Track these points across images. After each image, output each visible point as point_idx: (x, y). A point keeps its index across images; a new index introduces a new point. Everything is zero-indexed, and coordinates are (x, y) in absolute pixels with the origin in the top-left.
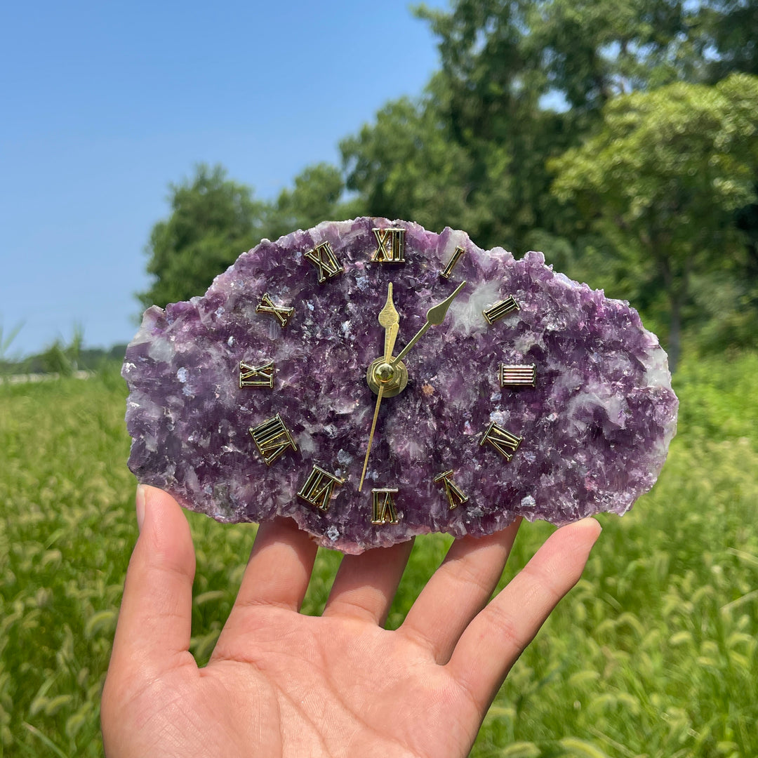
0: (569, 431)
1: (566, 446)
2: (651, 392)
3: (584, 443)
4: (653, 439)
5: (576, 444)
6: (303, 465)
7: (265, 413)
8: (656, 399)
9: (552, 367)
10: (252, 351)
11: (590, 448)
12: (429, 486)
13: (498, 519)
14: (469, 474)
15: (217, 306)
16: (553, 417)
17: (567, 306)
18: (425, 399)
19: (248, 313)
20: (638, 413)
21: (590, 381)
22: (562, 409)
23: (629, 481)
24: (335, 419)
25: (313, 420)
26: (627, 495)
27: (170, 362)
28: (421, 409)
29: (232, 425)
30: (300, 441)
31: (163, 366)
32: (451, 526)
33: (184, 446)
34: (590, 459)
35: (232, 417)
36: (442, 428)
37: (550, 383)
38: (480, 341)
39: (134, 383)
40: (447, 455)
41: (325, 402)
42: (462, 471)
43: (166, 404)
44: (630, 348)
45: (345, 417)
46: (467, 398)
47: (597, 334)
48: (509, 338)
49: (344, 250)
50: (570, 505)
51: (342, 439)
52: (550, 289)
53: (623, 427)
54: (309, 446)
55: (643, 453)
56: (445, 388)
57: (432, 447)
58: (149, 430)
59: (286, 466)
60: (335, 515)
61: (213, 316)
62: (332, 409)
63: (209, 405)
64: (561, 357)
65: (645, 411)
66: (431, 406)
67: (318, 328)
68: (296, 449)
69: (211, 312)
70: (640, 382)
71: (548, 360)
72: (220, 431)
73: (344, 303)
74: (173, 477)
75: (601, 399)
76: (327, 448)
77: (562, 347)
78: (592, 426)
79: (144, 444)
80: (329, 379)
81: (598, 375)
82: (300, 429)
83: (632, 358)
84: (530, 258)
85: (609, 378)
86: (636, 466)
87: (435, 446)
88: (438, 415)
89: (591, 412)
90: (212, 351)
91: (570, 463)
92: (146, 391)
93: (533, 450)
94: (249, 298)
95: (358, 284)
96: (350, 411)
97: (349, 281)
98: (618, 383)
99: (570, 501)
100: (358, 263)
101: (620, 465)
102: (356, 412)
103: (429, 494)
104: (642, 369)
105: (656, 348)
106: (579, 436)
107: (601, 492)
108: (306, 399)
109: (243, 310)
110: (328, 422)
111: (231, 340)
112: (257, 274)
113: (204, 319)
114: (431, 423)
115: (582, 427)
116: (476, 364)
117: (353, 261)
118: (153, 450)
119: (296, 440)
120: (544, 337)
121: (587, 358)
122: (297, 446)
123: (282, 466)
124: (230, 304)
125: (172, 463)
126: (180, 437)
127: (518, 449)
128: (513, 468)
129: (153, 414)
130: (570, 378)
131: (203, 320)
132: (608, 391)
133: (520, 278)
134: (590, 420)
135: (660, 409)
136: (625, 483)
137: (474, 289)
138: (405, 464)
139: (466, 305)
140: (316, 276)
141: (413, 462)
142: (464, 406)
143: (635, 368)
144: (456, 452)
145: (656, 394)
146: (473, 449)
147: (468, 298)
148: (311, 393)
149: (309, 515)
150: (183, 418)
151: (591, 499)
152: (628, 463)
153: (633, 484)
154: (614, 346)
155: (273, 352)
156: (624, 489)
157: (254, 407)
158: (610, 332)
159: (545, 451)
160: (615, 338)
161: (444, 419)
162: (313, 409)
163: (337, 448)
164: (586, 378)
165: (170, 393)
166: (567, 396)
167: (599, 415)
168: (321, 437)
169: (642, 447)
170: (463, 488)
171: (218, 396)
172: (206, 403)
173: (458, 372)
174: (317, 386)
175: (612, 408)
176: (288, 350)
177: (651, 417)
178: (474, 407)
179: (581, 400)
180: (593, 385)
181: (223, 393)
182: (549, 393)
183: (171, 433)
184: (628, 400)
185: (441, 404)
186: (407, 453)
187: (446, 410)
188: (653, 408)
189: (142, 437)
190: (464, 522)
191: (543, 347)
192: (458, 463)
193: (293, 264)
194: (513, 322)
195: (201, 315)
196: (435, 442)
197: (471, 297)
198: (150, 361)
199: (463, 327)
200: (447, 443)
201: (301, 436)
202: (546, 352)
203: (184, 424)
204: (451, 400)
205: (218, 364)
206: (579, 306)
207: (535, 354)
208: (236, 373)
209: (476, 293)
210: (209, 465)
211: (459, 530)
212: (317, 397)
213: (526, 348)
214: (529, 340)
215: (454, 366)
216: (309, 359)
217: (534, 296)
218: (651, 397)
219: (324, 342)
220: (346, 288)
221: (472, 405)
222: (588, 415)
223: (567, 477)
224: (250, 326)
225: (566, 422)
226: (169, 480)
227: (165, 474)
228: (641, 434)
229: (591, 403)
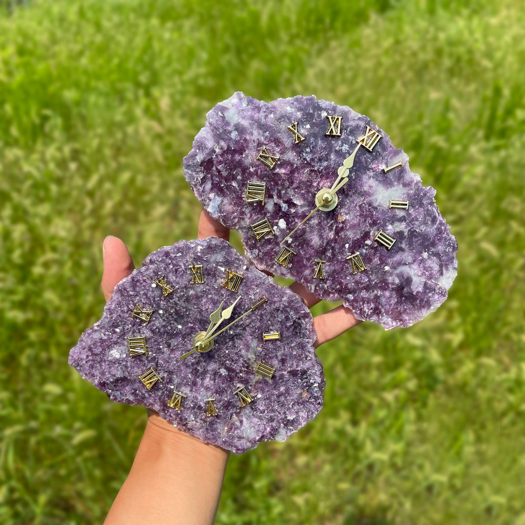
0: (390, 279)
1: (384, 285)
2: (438, 286)
3: (393, 289)
4: (424, 307)
5: (388, 287)
6: (262, 214)
7: (260, 179)
8: (438, 291)
9: (403, 246)
10: (274, 145)
11: (394, 292)
12: (311, 261)
13: (331, 295)
14: (332, 268)
15: (271, 112)
16: (387, 268)
17: (429, 223)
18: (336, 222)
19: (283, 126)
20: (425, 292)
21: (415, 263)
22: (394, 268)
23: (400, 318)
24: (290, 204)
25: (279, 197)
26: (394, 323)
27: (232, 124)
28: (331, 225)
29: (242, 174)
30: (268, 202)
31: (228, 124)
32: (309, 285)
33: (214, 168)
34: (391, 297)
35: (244, 170)
36: (335, 240)
37: (397, 252)
38: (379, 212)
39: (210, 124)
40: (329, 254)
41: (291, 192)
42: (330, 265)
43: (218, 143)
44: (443, 261)
45: (295, 205)
46: (355, 234)
47: (433, 244)
48: (394, 220)
49: (348, 126)
50: (367, 311)
51: (287, 214)
52: (428, 210)
53: (414, 293)
54: (270, 207)
55: (415, 310)
56: (349, 222)
57: (324, 245)
58: (202, 149)
59: (253, 209)
60: (262, 246)
61: (266, 116)
62: (291, 198)
63: (237, 157)
64: (410, 244)
65: (429, 293)
66: (337, 227)
67: (311, 155)
68: (263, 204)
69: (266, 114)
70: (436, 279)
71: (403, 242)
72: (234, 173)
73: (330, 151)
74: (200, 179)
75: (414, 275)
76: (278, 214)
77: (414, 240)
78: (402, 283)
79: (196, 155)
80: (300, 183)
81: (420, 263)
82: (271, 197)
83: (441, 266)
84: (429, 189)
85: (425, 268)
86: (407, 314)
87: (326, 246)
88: (337, 233)
89: (406, 278)
90: (255, 132)
91: (379, 293)
92: (213, 131)
93: (368, 277)
94: (289, 119)
95: (343, 148)
96: (299, 204)
97: (340, 143)
98: (427, 273)
99: (368, 309)
100: (350, 137)
101: (401, 308)
102: (302, 206)
103: (309, 264)
104: (442, 274)
105: (455, 268)
106: (393, 284)
107: (384, 314)
108: (283, 185)
109: (282, 123)
110: (285, 202)
111: (267, 134)
112: (300, 109)
113: (262, 115)
114: (331, 235)
115: (397, 281)
116: (370, 221)
117: (349, 135)
118: (199, 161)
119: (266, 201)
120: (409, 230)
121: (422, 253)
122: (265, 203)
123: (252, 208)
124: (278, 116)
125: (203, 172)
126: (215, 162)
127: (362, 272)
128: (354, 278)
129: (210, 144)
130: (407, 256)
131: (260, 115)
132: (420, 273)
133: (418, 196)
134: (403, 280)
135: (436, 297)
136: (397, 316)
137: (394, 186)
138: (308, 244)
139: (385, 191)
140: (326, 130)
141: (311, 246)
142: (351, 236)
143: (439, 271)
144: (333, 255)
145: (439, 289)
146: (341, 259)
147: (388, 188)
148: (287, 184)
149: (250, 238)
150: (222, 155)
151: (378, 314)
152: (405, 310)
153: (401, 320)
154: (437, 255)
155: (282, 153)
156: (395, 320)
157: (257, 173)
158: (440, 248)
159: (373, 280)
160: (440, 252)
161: (339, 236)
162: (283, 192)
163: (281, 217)
164: (414, 261)
165: (223, 139)
166: (400, 263)
167: (408, 281)
168: (277, 206)
169: (416, 307)
170: (326, 272)
171: (244, 156)
172: (237, 156)
173: (360, 220)
174: (292, 183)
175: (416, 282)
176: (291, 156)
177: (430, 297)
178: (355, 240)
179: (405, 269)
180: (415, 266)
181: (247, 156)
182: (394, 257)
183: (212, 158)
184: (425, 284)
185: (342, 228)
186: (311, 240)
187: (342, 233)
188: (433, 294)
189: (198, 151)
190: (316, 287)
191: (406, 234)
192: (330, 260)
193: (320, 116)
194: (401, 214)
195: (261, 112)
196: (327, 244)
197: (390, 189)
198: (224, 117)
199: (376, 201)
200: (333, 248)
201: (269, 200)
202: (405, 237)
203: (221, 158)
204: (347, 230)
205: (254, 141)
206: (435, 226)
207: (399, 235)
208: (259, 150)
209: (393, 188)
210: (220, 185)
211: (311, 289)
212: (289, 187)
213: (398, 230)
214: (402, 227)
215: (360, 216)
216: (296, 167)
217: (418, 208)
218: (437, 289)
219: (309, 164)
220: (336, 145)
221: (355, 238)
222: (403, 277)
223: (374, 298)
224: (280, 133)
225: (391, 274)
226: (197, 179)
227: (197, 175)
228: (420, 301)
229: (408, 273)
